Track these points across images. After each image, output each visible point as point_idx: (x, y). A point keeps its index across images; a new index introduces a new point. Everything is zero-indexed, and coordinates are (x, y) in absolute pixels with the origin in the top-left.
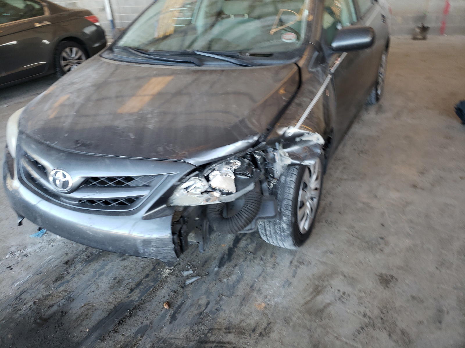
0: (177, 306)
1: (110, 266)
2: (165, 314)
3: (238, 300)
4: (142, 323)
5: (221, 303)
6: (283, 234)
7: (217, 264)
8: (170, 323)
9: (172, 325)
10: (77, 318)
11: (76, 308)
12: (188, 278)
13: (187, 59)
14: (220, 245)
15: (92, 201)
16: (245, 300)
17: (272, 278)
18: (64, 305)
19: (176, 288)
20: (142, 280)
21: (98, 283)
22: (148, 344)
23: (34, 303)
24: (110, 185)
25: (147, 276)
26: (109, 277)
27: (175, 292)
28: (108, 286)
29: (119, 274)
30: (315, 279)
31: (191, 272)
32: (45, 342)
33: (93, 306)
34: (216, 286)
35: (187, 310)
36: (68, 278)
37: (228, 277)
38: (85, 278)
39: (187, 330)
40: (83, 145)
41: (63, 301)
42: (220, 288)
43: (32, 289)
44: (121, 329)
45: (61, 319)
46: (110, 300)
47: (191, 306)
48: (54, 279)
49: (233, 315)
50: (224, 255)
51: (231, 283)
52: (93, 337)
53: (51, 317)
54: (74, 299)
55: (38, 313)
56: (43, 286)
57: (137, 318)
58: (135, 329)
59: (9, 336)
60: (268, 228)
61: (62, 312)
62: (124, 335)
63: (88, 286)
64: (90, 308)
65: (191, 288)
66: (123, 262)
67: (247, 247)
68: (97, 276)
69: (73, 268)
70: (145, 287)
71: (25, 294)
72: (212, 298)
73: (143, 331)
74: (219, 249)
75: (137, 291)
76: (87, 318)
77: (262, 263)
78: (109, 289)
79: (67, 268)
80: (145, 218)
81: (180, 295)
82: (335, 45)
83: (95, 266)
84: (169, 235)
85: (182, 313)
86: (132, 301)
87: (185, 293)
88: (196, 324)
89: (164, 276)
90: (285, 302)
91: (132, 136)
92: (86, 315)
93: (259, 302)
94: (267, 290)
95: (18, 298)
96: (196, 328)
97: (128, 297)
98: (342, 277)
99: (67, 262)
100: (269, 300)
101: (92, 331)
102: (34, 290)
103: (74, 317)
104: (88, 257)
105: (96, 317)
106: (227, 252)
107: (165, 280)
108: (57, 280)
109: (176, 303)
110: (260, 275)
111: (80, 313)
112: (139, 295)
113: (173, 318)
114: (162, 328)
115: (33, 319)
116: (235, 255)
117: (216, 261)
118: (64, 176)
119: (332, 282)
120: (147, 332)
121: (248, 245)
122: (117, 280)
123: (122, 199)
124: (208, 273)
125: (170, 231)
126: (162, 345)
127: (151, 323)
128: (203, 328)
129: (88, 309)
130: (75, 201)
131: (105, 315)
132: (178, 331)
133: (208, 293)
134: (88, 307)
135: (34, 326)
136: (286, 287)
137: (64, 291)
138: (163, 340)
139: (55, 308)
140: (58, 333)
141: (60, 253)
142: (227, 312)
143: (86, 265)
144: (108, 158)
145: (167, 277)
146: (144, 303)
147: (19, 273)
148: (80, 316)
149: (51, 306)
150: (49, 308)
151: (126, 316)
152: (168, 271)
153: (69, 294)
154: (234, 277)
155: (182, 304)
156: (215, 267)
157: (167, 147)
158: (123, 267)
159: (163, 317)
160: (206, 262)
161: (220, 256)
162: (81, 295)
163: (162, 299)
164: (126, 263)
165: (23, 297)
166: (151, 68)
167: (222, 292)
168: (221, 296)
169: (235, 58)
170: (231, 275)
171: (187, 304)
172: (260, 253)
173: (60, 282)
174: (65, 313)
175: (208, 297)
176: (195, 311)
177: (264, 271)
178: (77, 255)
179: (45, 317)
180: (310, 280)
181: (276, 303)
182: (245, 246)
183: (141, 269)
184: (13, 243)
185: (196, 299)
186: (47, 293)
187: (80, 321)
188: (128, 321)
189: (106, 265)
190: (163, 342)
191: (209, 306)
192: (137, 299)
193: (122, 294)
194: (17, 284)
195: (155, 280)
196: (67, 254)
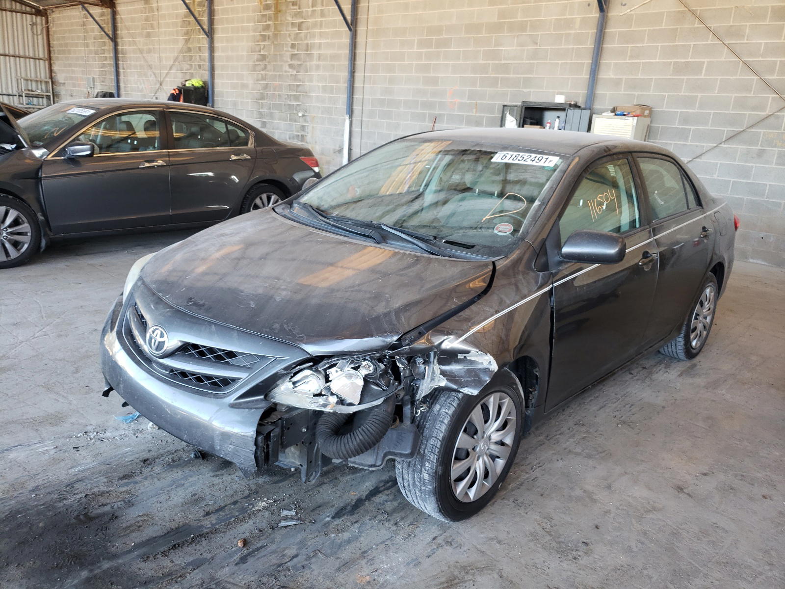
0: (254, 547)
1: (195, 479)
2: (235, 552)
3: (337, 563)
4: (201, 554)
5: (313, 560)
6: (423, 488)
7: (333, 514)
8: (236, 564)
9: (236, 568)
10: (126, 528)
11: (132, 515)
12: (286, 518)
13: (368, 232)
14: (348, 492)
15: (184, 374)
16: (346, 565)
17: (398, 550)
18: (118, 508)
19: (265, 526)
20: (226, 506)
21: (170, 495)
22: (197, 580)
23: (86, 496)
24: (209, 358)
25: (235, 503)
26: (187, 491)
27: (261, 531)
28: (181, 501)
29: (201, 492)
30: (456, 567)
31: (293, 513)
32: (78, 543)
33: (152, 519)
34: (317, 539)
35: (264, 556)
36: (138, 478)
37: (339, 533)
38: (158, 484)
39: (252, 579)
40: (195, 304)
41: (119, 503)
42: (321, 542)
43: (91, 480)
44: (173, 555)
45: (109, 522)
46: (176, 518)
47: (272, 552)
48: (121, 475)
49: (321, 578)
50: (348, 505)
51: (339, 541)
52: (136, 553)
53: (99, 516)
54: (133, 505)
55: (85, 508)
56: (105, 480)
57: (198, 547)
58: (190, 559)
59: (41, 525)
60: (406, 476)
61: (113, 515)
62: (173, 562)
63: (157, 494)
64: (148, 520)
65: (284, 531)
66: (214, 479)
67: (384, 504)
68: (174, 487)
69: (150, 469)
70: (227, 515)
71: (79, 483)
72: (304, 551)
73: (197, 565)
74: (345, 497)
75: (213, 518)
76: (139, 531)
77: (394, 528)
78: (180, 505)
79: (142, 467)
80: (232, 406)
81: (264, 537)
82: (566, 250)
83: (177, 474)
84: (252, 433)
85: (256, 558)
86: (202, 526)
87: (272, 536)
88: (268, 575)
89: (257, 508)
90: (398, 583)
91: (253, 305)
92: (139, 527)
93: (363, 574)
94: (382, 562)
95: (71, 485)
96: (265, 580)
97: (199, 520)
98: (496, 576)
99: (145, 461)
100: (378, 576)
101: (138, 546)
102: (92, 482)
103: (124, 525)
104: (174, 461)
105: (150, 532)
106: (353, 503)
107: (254, 514)
108: (124, 477)
109: (255, 543)
110: (383, 542)
111: (133, 522)
112: (214, 522)
113: (243, 560)
114: (223, 567)
115: (76, 513)
116: (362, 509)
117: (333, 509)
118: (162, 336)
119: (479, 578)
120: (203, 567)
121: (386, 501)
122: (196, 497)
123: (217, 378)
124: (315, 521)
125: (255, 429)
126: (214, 586)
127: (213, 558)
128: (274, 582)
129: (145, 520)
130: (166, 370)
131: (161, 533)
132: (241, 577)
133: (302, 544)
134: (146, 518)
135: (74, 521)
136: (411, 566)
137: (127, 492)
138: (217, 581)
139: (107, 508)
140: (97, 537)
141: (143, 447)
142: (315, 573)
143: (166, 470)
144: (215, 324)
145: (260, 510)
146: (216, 533)
147: (85, 457)
148: (131, 526)
149: (104, 505)
150: (100, 506)
151: (187, 541)
152: (264, 504)
153: (131, 497)
154: (346, 535)
155: (263, 547)
156: (328, 517)
157: (285, 326)
158: (211, 484)
159: (231, 555)
160: (319, 507)
161: (342, 505)
162: (145, 502)
163: (239, 535)
164: (216, 480)
165: (76, 485)
166: (319, 234)
167: (322, 547)
168: (317, 552)
169: (425, 242)
170: (344, 532)
171: (269, 549)
172: (397, 516)
173: (126, 481)
174: (116, 517)
175: (300, 549)
176: (274, 560)
177: (391, 539)
178: (162, 455)
179: (91, 515)
180: (449, 567)
181: (386, 581)
182: (382, 502)
183: (231, 492)
184: (93, 422)
185: (282, 546)
186: (105, 489)
187: (128, 532)
188: (185, 547)
189: (191, 477)
190: (216, 584)
191: (295, 560)
192: (209, 526)
193: (194, 515)
194: (76, 469)
195: (243, 510)
196: (149, 451)
